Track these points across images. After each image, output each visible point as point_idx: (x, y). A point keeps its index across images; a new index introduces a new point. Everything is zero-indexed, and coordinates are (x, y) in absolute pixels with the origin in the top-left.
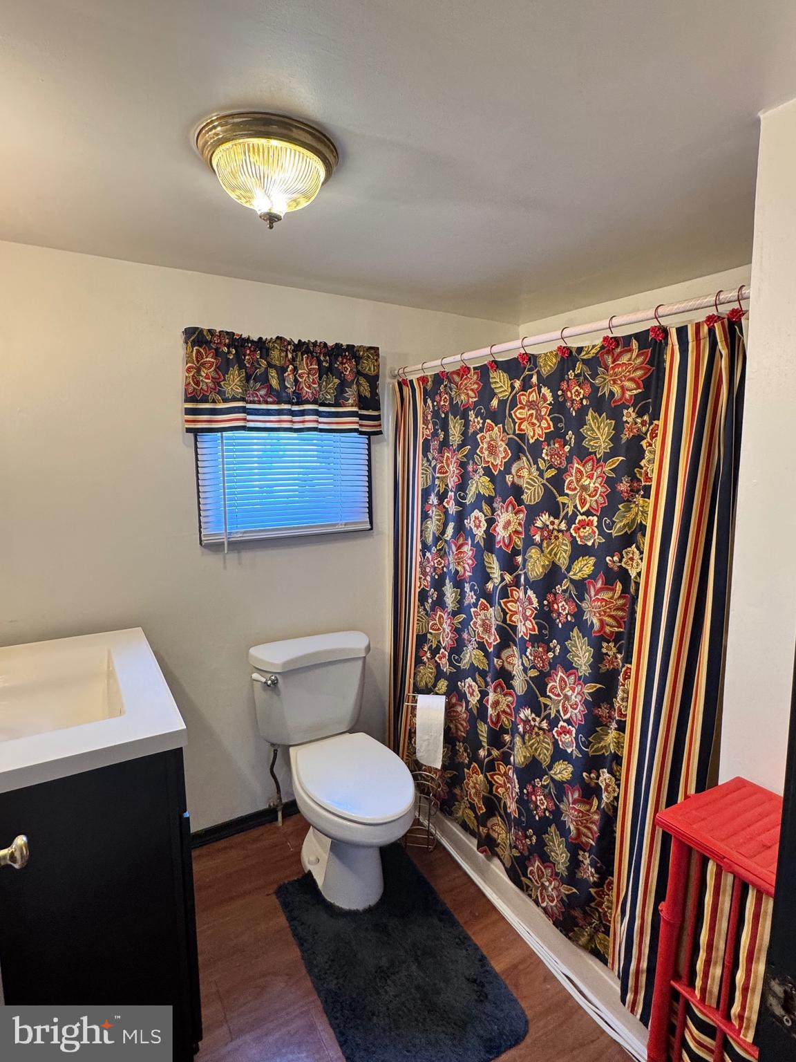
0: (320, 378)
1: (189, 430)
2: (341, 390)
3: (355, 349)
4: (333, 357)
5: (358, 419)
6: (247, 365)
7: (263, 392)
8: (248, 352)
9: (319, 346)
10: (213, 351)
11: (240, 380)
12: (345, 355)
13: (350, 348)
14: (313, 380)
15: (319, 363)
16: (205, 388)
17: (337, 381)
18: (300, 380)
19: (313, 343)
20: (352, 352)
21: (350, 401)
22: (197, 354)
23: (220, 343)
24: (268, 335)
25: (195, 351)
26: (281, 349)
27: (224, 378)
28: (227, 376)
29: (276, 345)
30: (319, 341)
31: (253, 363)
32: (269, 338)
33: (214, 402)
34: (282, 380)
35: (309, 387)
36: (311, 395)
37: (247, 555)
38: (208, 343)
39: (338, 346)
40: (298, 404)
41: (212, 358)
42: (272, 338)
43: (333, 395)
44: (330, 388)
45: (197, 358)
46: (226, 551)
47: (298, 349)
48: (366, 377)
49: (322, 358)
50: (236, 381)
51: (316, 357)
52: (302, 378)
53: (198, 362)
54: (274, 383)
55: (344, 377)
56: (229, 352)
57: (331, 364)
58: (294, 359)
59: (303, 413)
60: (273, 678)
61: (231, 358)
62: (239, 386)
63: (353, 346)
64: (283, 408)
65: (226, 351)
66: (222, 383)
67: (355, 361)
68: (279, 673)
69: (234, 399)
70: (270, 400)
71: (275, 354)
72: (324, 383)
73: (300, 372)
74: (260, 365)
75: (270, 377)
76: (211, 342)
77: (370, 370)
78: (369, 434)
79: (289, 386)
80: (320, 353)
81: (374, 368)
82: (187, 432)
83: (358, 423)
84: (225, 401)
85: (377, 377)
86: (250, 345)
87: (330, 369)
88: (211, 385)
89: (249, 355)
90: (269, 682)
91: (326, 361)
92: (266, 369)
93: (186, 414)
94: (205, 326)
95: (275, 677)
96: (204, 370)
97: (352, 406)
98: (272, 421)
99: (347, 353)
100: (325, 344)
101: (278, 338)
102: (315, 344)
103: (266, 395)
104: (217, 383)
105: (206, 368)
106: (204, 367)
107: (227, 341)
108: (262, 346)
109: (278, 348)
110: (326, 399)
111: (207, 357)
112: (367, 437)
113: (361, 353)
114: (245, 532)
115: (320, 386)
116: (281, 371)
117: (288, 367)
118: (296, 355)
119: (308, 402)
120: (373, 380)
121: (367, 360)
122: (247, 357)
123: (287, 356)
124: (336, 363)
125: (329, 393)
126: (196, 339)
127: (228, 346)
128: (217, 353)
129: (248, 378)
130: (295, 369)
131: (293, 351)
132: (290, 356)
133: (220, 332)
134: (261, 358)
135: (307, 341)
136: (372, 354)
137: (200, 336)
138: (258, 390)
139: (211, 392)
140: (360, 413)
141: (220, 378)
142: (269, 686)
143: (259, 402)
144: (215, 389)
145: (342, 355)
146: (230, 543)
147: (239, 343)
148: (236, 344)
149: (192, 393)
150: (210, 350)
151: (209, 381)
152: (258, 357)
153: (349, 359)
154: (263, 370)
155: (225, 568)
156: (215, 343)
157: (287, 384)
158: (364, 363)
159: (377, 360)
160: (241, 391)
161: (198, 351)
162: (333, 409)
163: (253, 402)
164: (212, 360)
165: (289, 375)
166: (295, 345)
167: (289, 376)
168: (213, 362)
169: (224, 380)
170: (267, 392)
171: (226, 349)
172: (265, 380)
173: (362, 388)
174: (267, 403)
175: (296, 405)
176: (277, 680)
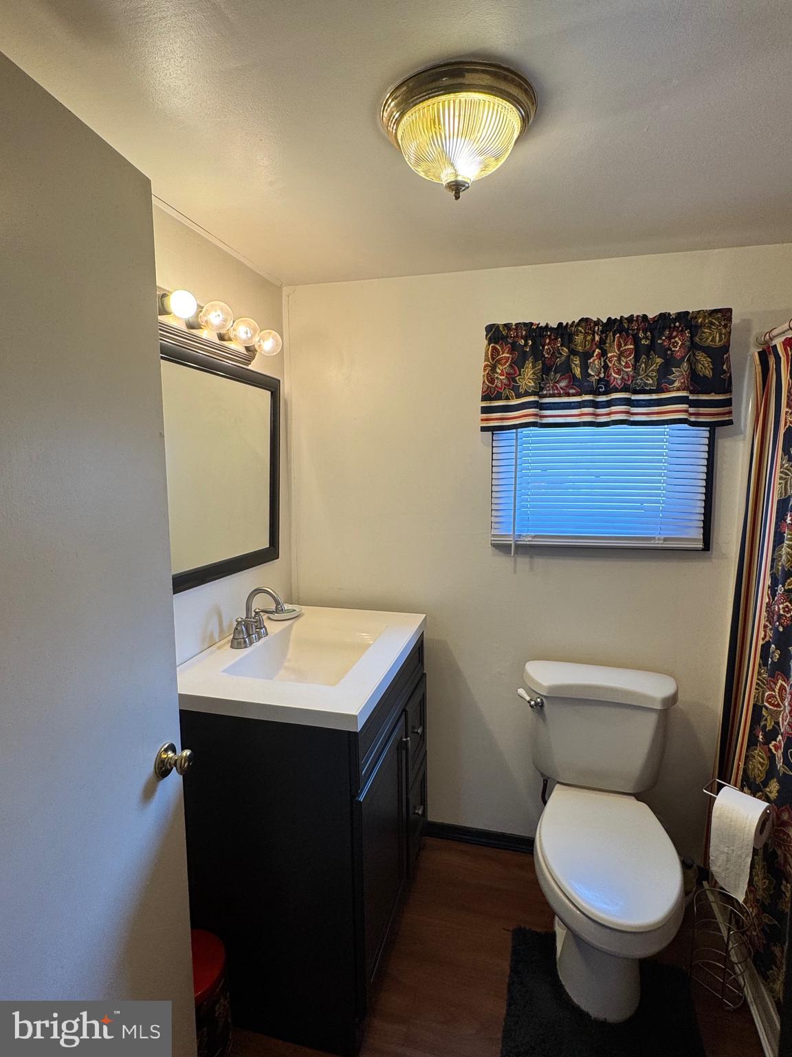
0: (637, 359)
1: (484, 429)
2: (665, 371)
3: (689, 317)
4: (656, 333)
5: (688, 406)
6: (546, 356)
7: (563, 384)
8: (547, 341)
9: (637, 321)
10: (509, 345)
11: (533, 373)
12: (675, 327)
13: (683, 316)
14: (626, 363)
15: (636, 341)
16: (499, 385)
17: (659, 361)
18: (610, 365)
19: (626, 319)
20: (686, 320)
21: (676, 384)
22: (492, 350)
23: (517, 336)
24: (570, 317)
25: (490, 348)
26: (586, 333)
27: (520, 372)
28: (522, 370)
29: (580, 328)
30: (635, 315)
31: (553, 353)
32: (570, 323)
33: (507, 398)
34: (585, 367)
35: (618, 373)
36: (619, 382)
37: (540, 562)
38: (504, 338)
39: (663, 317)
40: (605, 393)
41: (508, 353)
42: (574, 322)
43: (655, 379)
44: (653, 370)
45: (492, 355)
46: (512, 555)
47: (608, 328)
48: (708, 351)
49: (641, 335)
50: (529, 374)
51: (633, 335)
52: (610, 362)
53: (493, 359)
54: (577, 371)
55: (672, 354)
56: (526, 344)
57: (653, 341)
58: (602, 342)
59: (609, 404)
60: (539, 700)
61: (528, 350)
62: (532, 379)
63: (687, 313)
64: (584, 399)
65: (523, 344)
66: (517, 378)
67: (691, 333)
68: (545, 697)
69: (527, 394)
70: (572, 391)
71: (579, 339)
72: (643, 365)
73: (609, 355)
74: (561, 354)
75: (573, 366)
76: (507, 337)
77: (713, 340)
78: (712, 426)
79: (592, 374)
80: (638, 329)
81: (720, 336)
82: (482, 431)
83: (686, 411)
84: (519, 396)
85: (726, 348)
86: (549, 333)
87: (652, 347)
88: (505, 381)
89: (549, 344)
90: (533, 703)
91: (646, 338)
92: (568, 357)
93: (482, 413)
94: (501, 321)
95: (542, 700)
96: (500, 366)
97: (678, 390)
98: (572, 415)
99: (677, 324)
100: (645, 316)
101: (582, 320)
102: (630, 319)
103: (567, 386)
104: (511, 378)
105: (501, 365)
106: (500, 364)
107: (524, 333)
108: (563, 332)
109: (583, 331)
110: (646, 384)
111: (503, 354)
112: (708, 428)
113: (700, 321)
114: (535, 537)
115: (635, 368)
116: (586, 356)
117: (594, 351)
118: (606, 337)
119: (616, 390)
120: (720, 355)
121: (710, 328)
122: (546, 347)
123: (593, 339)
124: (661, 339)
125: (651, 377)
126: (492, 337)
127: (526, 339)
128: (514, 348)
129: (546, 370)
130: (604, 353)
131: (602, 332)
132: (597, 338)
133: (516, 324)
134: (561, 346)
135: (619, 318)
136: (717, 319)
137: (496, 333)
138: (558, 382)
139: (505, 388)
140: (690, 398)
141: (516, 373)
142: (531, 706)
143: (560, 395)
144: (509, 385)
145: (670, 327)
146: (517, 546)
147: (536, 333)
148: (534, 334)
149: (485, 391)
150: (506, 345)
151: (504, 377)
152: (559, 345)
153: (682, 331)
154: (563, 358)
155: (515, 572)
156: (511, 337)
157: (590, 371)
158: (705, 333)
159: (725, 326)
160: (533, 384)
161: (494, 348)
162: (654, 397)
163: (553, 396)
164: (508, 355)
165: (594, 360)
166: (604, 325)
167: (595, 362)
168: (509, 358)
169: (520, 375)
170: (570, 382)
171: (522, 342)
172: (566, 369)
173: (700, 366)
174: (568, 395)
175: (603, 395)
176: (542, 703)
